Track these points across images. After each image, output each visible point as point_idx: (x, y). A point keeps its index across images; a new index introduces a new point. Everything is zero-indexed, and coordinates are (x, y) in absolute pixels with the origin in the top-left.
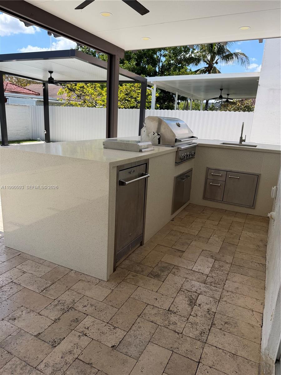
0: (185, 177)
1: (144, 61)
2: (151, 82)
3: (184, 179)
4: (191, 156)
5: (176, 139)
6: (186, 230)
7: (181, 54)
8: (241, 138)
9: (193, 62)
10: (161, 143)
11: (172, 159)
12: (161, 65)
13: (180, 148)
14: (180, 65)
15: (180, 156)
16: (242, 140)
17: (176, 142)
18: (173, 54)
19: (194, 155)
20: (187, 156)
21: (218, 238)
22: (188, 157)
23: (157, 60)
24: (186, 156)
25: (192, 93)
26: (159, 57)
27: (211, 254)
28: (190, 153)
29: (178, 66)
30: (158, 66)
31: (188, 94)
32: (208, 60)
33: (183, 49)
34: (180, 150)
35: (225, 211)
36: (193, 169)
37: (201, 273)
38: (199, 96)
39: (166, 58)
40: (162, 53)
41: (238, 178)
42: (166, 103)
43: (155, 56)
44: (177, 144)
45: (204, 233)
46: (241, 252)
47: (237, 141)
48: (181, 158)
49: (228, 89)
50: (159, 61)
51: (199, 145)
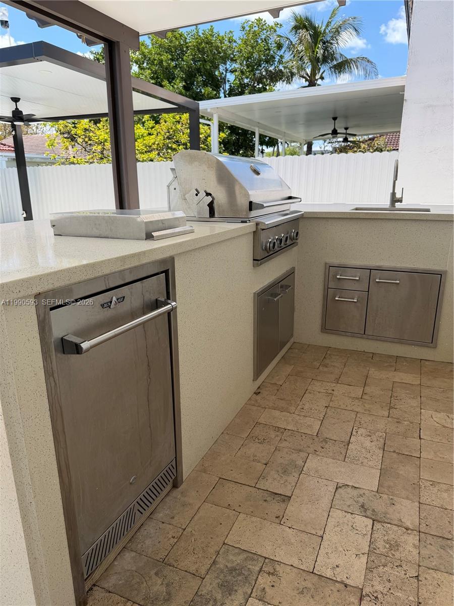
0: (279, 290)
1: (197, 82)
2: (207, 109)
3: (276, 295)
4: (288, 242)
5: (251, 203)
6: (290, 419)
7: (261, 66)
8: (394, 194)
9: (281, 79)
10: (216, 216)
11: (244, 250)
12: (227, 87)
13: (262, 223)
14: (261, 86)
15: (264, 244)
16: (394, 200)
17: (251, 209)
18: (248, 68)
19: (297, 239)
20: (281, 241)
21: (369, 438)
22: (282, 244)
23: (221, 79)
24: (279, 242)
25: (283, 128)
26: (223, 73)
27: (361, 500)
28: (288, 233)
29: (257, 87)
30: (223, 89)
31: (278, 132)
32: (307, 74)
33: (264, 58)
34: (263, 230)
35: (371, 355)
36: (296, 268)
37: (342, 582)
38: (295, 135)
39: (235, 74)
40: (228, 66)
41: (398, 284)
42: (241, 152)
43: (217, 73)
44: (254, 213)
45: (334, 424)
46: (433, 484)
47: (386, 202)
48: (266, 246)
49: (346, 117)
50: (224, 80)
51: (305, 216)
